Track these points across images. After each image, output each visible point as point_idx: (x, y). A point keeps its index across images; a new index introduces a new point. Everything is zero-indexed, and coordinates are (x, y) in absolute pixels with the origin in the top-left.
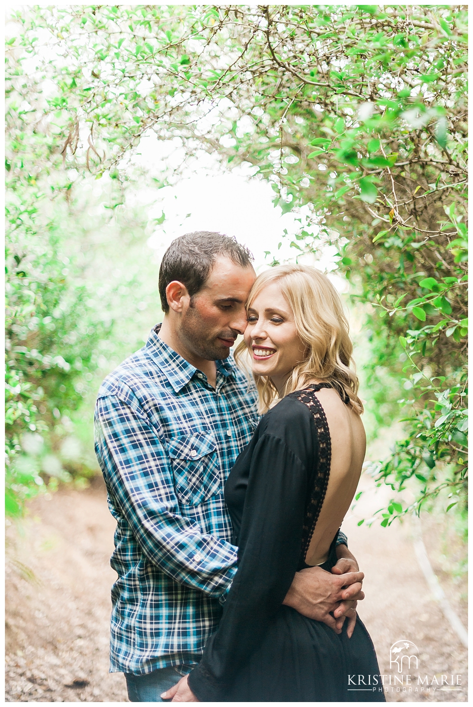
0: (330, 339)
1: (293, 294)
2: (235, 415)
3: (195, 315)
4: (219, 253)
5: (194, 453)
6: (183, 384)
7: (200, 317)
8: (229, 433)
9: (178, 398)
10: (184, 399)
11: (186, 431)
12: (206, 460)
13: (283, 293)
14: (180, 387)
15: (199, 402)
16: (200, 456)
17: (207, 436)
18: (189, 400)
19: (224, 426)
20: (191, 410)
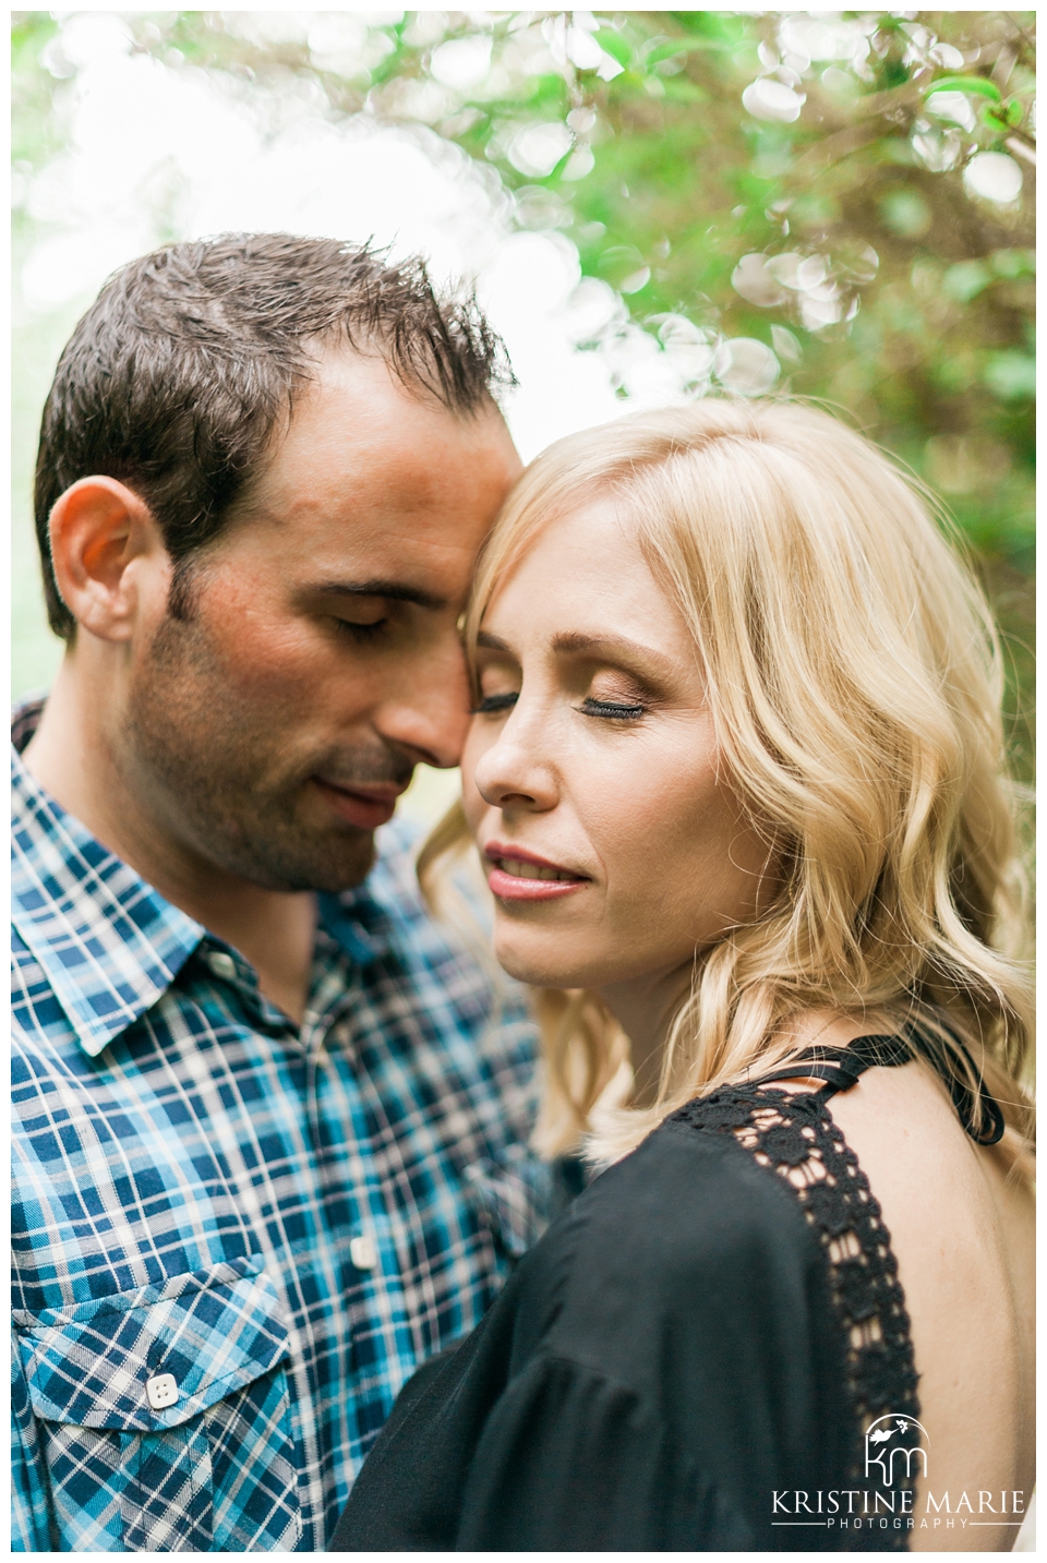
0: (903, 798)
1: (706, 554)
2: (395, 1155)
3: (194, 660)
4: (332, 337)
5: (162, 1391)
6: (129, 1012)
7: (222, 670)
8: (364, 1252)
9: (98, 1083)
10: (130, 1089)
11: (125, 1272)
12: (232, 1422)
13: (649, 554)
14: (109, 1025)
15: (213, 1103)
16: (197, 1403)
17: (241, 1288)
18: (159, 1093)
19: (339, 1215)
20: (165, 1148)
